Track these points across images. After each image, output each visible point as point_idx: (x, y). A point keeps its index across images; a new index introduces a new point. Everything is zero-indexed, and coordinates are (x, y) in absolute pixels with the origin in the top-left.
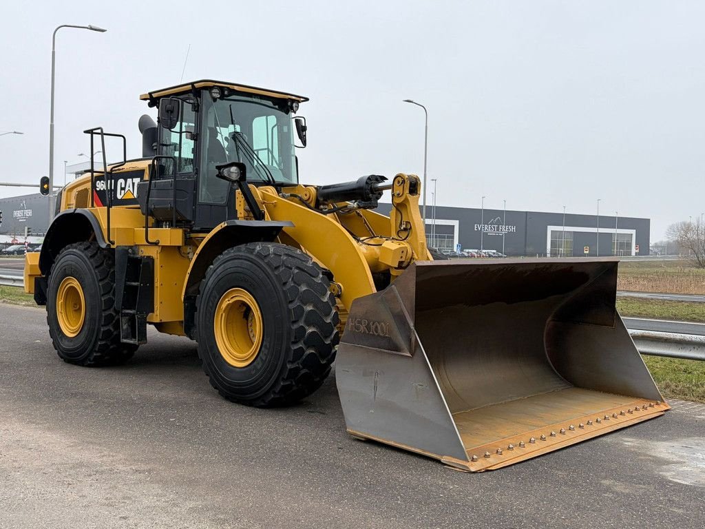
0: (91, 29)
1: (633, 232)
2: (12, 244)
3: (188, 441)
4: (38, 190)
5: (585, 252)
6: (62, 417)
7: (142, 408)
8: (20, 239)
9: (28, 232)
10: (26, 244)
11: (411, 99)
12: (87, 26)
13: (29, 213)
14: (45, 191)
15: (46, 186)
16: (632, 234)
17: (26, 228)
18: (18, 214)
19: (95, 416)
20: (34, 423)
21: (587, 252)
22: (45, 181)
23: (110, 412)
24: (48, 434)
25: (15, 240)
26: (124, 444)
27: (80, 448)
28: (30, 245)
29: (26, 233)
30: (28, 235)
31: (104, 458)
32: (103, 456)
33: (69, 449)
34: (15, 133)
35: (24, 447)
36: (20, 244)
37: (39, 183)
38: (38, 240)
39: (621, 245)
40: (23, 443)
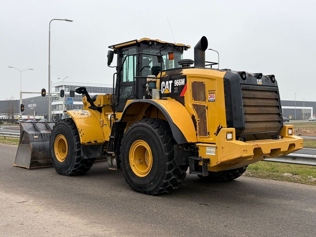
0: (66, 20)
1: (312, 108)
2: (28, 119)
3: (144, 221)
4: (40, 95)
5: (290, 118)
6: (76, 207)
7: (114, 202)
8: (31, 117)
9: (36, 114)
10: (35, 119)
11: (212, 49)
12: (64, 19)
13: (35, 105)
14: (44, 95)
15: (44, 93)
16: (311, 109)
17: (35, 112)
18: (30, 106)
19: (93, 207)
20: (63, 211)
21: (291, 118)
22: (44, 91)
23: (99, 204)
24: (73, 217)
25: (29, 117)
26: (112, 224)
27: (91, 226)
28: (36, 120)
29: (35, 114)
30: (36, 115)
31: (105, 232)
32: (104, 230)
33: (86, 226)
34: (30, 69)
35: (63, 225)
36: (31, 119)
37: (41, 92)
38: (39, 117)
39: (306, 114)
40: (61, 223)
